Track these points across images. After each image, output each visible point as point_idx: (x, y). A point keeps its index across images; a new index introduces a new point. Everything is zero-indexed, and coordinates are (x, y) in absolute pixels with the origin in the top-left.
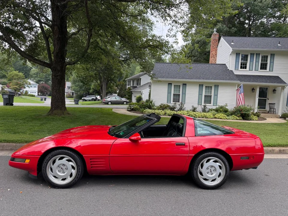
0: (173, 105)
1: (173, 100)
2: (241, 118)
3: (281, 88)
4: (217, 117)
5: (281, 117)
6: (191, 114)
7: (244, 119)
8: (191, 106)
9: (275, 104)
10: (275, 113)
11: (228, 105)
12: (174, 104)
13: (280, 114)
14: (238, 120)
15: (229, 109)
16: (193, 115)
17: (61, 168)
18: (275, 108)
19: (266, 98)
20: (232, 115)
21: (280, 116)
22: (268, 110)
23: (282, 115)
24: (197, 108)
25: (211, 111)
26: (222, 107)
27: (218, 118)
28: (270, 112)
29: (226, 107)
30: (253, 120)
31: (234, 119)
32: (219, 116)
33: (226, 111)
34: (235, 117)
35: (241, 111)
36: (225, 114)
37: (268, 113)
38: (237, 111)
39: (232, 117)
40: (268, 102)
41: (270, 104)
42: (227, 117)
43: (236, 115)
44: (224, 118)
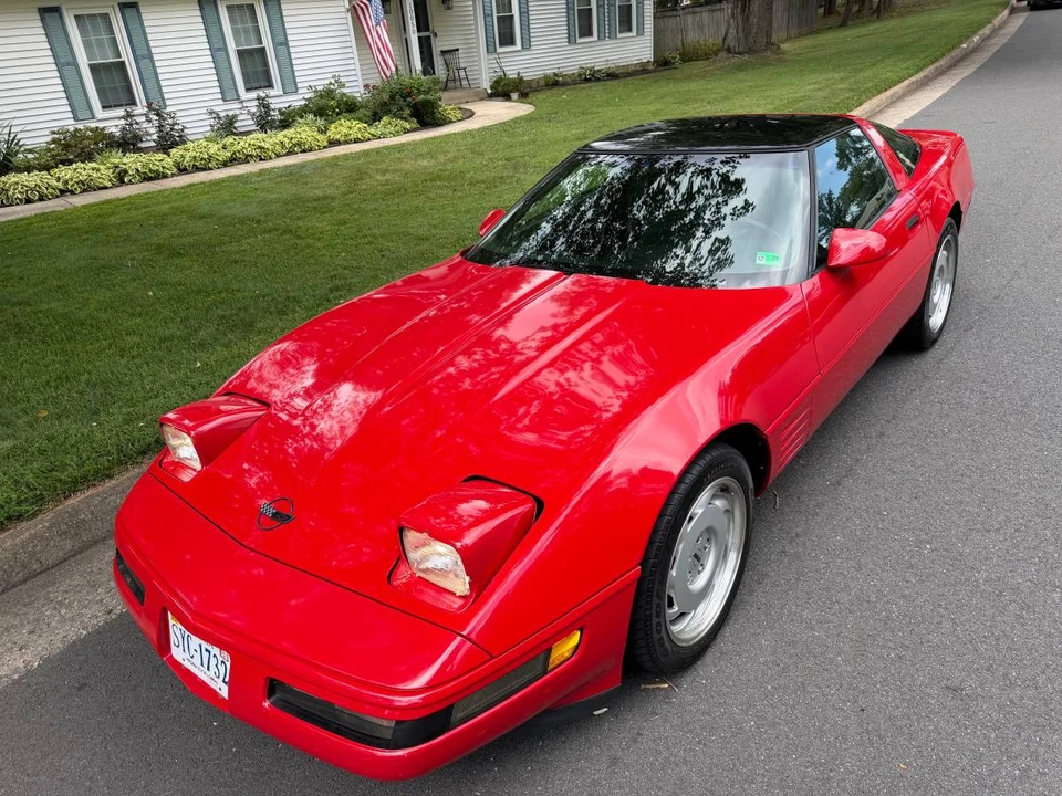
0: (123, 122)
1: (101, 102)
2: (414, 123)
4: (338, 136)
5: (491, 96)
6: (239, 148)
7: (425, 124)
8: (204, 110)
9: (457, 50)
10: (465, 83)
11: (342, 80)
12: (123, 117)
13: (486, 85)
14: (409, 131)
15: (355, 95)
16: (249, 151)
18: (462, 65)
19: (428, 30)
20: (375, 117)
21: (489, 91)
22: (443, 78)
23: (492, 88)
24: (235, 116)
25: (299, 120)
26: (328, 93)
27: (346, 142)
28: (450, 85)
29: (345, 91)
30: (451, 122)
31: (399, 134)
32: (344, 130)
33: (349, 107)
34: (395, 121)
35: (409, 94)
36: (360, 120)
37: (445, 89)
38: (392, 98)
39: (385, 126)
40: (438, 45)
41: (443, 52)
42: (372, 131)
43: (395, 116)
44: (367, 135)
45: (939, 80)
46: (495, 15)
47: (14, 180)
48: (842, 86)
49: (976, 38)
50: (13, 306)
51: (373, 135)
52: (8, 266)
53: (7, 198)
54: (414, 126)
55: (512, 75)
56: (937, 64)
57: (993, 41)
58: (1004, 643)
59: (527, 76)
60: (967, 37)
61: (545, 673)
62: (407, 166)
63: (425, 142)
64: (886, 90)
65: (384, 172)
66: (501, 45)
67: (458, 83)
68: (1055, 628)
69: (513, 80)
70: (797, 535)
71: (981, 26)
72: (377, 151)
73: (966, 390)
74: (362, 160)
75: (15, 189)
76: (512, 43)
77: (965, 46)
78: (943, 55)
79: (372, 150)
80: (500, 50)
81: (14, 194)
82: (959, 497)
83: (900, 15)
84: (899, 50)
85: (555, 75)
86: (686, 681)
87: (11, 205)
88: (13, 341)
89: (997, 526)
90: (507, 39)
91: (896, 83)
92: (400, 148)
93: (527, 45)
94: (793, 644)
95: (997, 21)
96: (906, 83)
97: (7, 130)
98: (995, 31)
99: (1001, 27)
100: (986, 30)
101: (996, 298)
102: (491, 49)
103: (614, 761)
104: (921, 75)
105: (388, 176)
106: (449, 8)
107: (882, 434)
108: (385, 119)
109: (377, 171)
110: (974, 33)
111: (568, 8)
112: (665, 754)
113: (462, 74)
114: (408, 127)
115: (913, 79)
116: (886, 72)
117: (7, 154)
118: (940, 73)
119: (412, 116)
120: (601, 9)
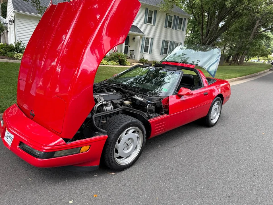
3: (139, 37)
7: (121, 64)
9: (134, 51)
10: (134, 58)
13: (138, 60)
14: (117, 65)
17: (127, 144)
18: (134, 54)
19: (128, 45)
20: (110, 60)
21: (139, 61)
22: (129, 56)
23: (140, 61)
28: (130, 58)
30: (127, 65)
31: (114, 65)
34: (114, 62)
35: (119, 57)
36: (106, 60)
37: (129, 59)
38: (115, 57)
39: (111, 63)
40: (129, 49)
41: (130, 50)
42: (108, 63)
43: (114, 61)
44: (106, 64)
45: (245, 79)
46: (144, 45)
47: (20, 54)
48: (221, 75)
49: (258, 73)
50: (7, 77)
51: (108, 64)
52: (11, 70)
53: (18, 58)
54: (118, 64)
55: (145, 59)
56: (246, 76)
57: (263, 75)
58: (194, 182)
59: (149, 60)
60: (256, 72)
61: (79, 153)
62: (112, 71)
63: (119, 68)
64: (231, 78)
65: (106, 71)
66: (144, 52)
67: (132, 58)
68: (207, 182)
69: (145, 60)
70: (159, 154)
71: (261, 71)
72: (107, 67)
73: (215, 136)
74: (103, 68)
75: (20, 57)
76: (147, 52)
77: (255, 74)
78: (248, 75)
79: (106, 67)
80: (144, 53)
81: (19, 58)
82: (201, 155)
83: (244, 65)
84: (239, 71)
85: (156, 61)
86: (118, 174)
87: (18, 60)
88: (4, 83)
89: (206, 161)
90: (146, 51)
91: (234, 78)
92: (113, 67)
93: (150, 53)
94: (146, 172)
95: (265, 71)
96: (237, 78)
97: (23, 44)
98: (264, 73)
99: (266, 72)
100: (262, 72)
101: (233, 121)
102: (142, 52)
103: (94, 184)
104: (241, 77)
105: (107, 72)
106: (134, 41)
107: (190, 140)
108: (112, 61)
109: (105, 70)
110: (258, 72)
111: (162, 47)
112: (106, 185)
113: (134, 56)
114: (117, 64)
115: (239, 78)
116: (233, 75)
117: (22, 49)
118: (246, 78)
119: (118, 62)
120: (170, 49)
